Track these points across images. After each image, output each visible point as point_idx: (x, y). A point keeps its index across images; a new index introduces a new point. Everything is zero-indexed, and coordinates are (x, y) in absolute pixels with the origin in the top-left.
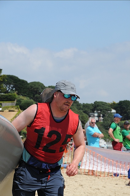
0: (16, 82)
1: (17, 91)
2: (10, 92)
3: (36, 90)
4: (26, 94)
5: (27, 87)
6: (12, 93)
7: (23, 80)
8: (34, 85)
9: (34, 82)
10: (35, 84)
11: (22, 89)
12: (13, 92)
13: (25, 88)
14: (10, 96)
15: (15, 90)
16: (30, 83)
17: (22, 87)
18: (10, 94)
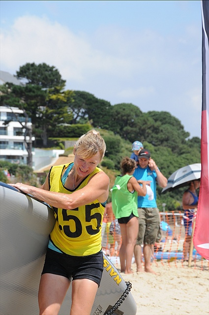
0: (90, 104)
1: (92, 121)
2: (78, 122)
3: (125, 118)
4: (107, 126)
5: (111, 114)
6: (82, 124)
7: (102, 100)
8: (121, 110)
9: (121, 104)
10: (124, 107)
11: (101, 116)
12: (84, 122)
13: (106, 115)
14: (79, 128)
15: (88, 119)
16: (115, 105)
17: (101, 113)
18: (79, 125)
